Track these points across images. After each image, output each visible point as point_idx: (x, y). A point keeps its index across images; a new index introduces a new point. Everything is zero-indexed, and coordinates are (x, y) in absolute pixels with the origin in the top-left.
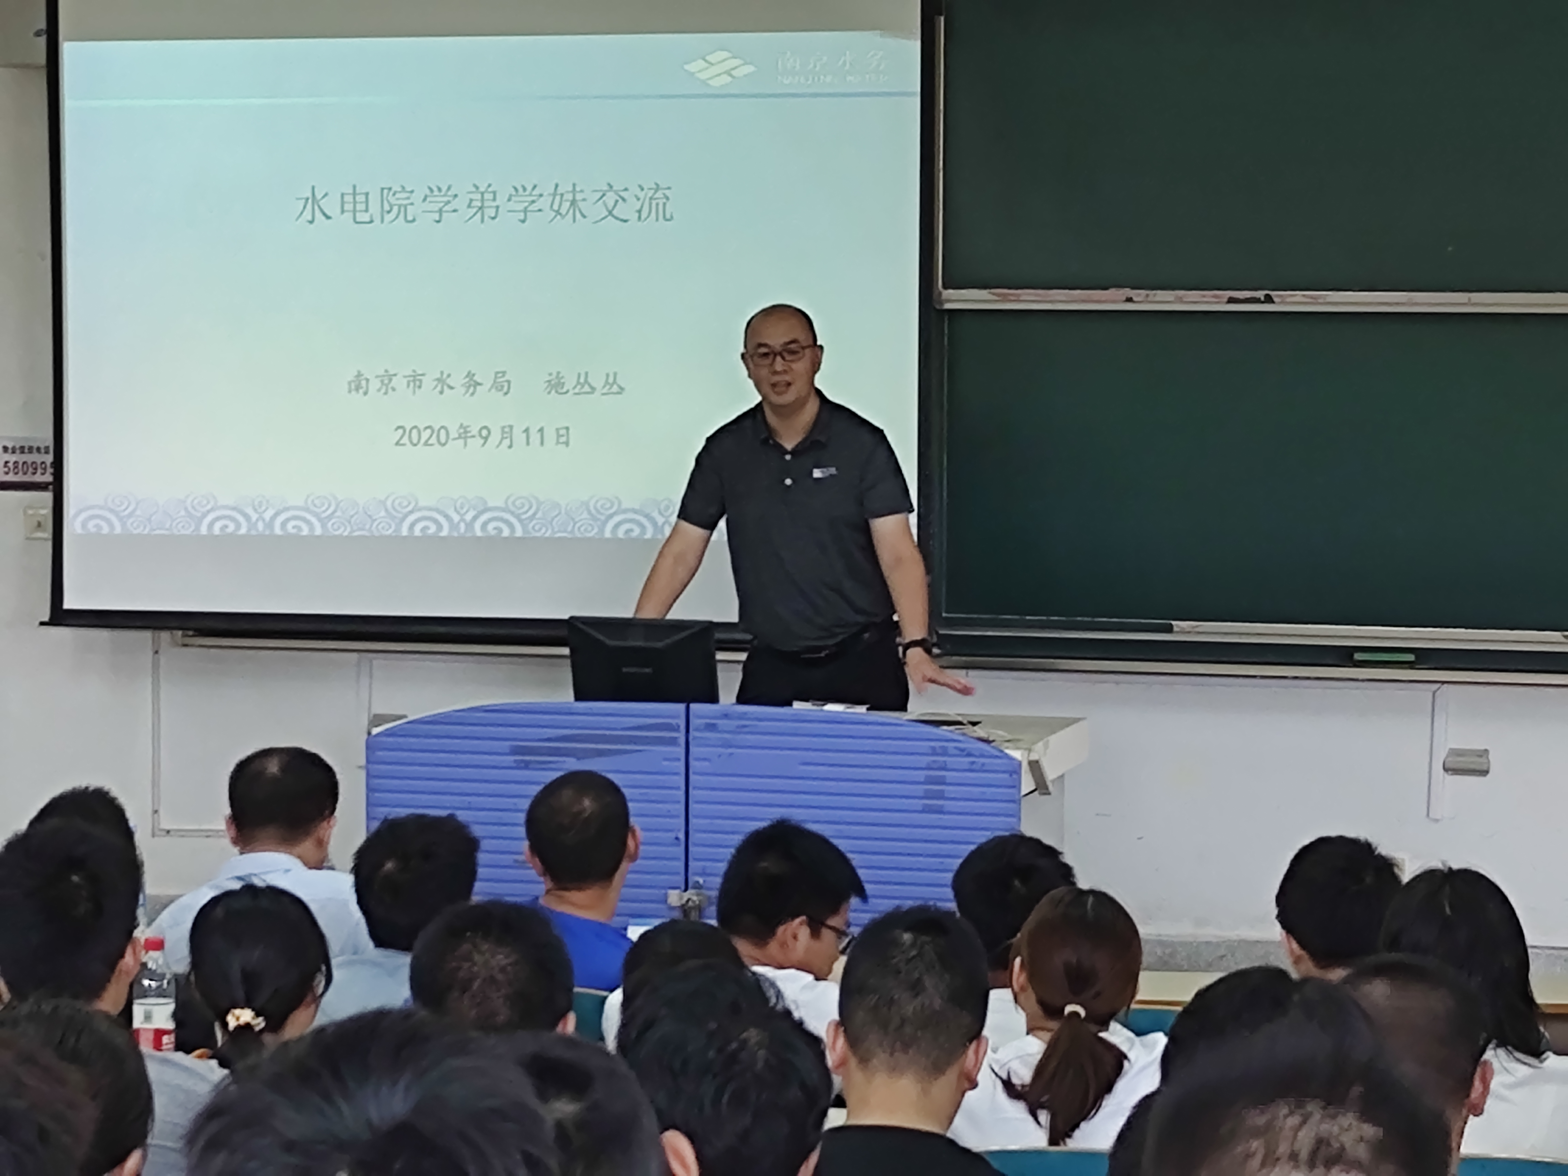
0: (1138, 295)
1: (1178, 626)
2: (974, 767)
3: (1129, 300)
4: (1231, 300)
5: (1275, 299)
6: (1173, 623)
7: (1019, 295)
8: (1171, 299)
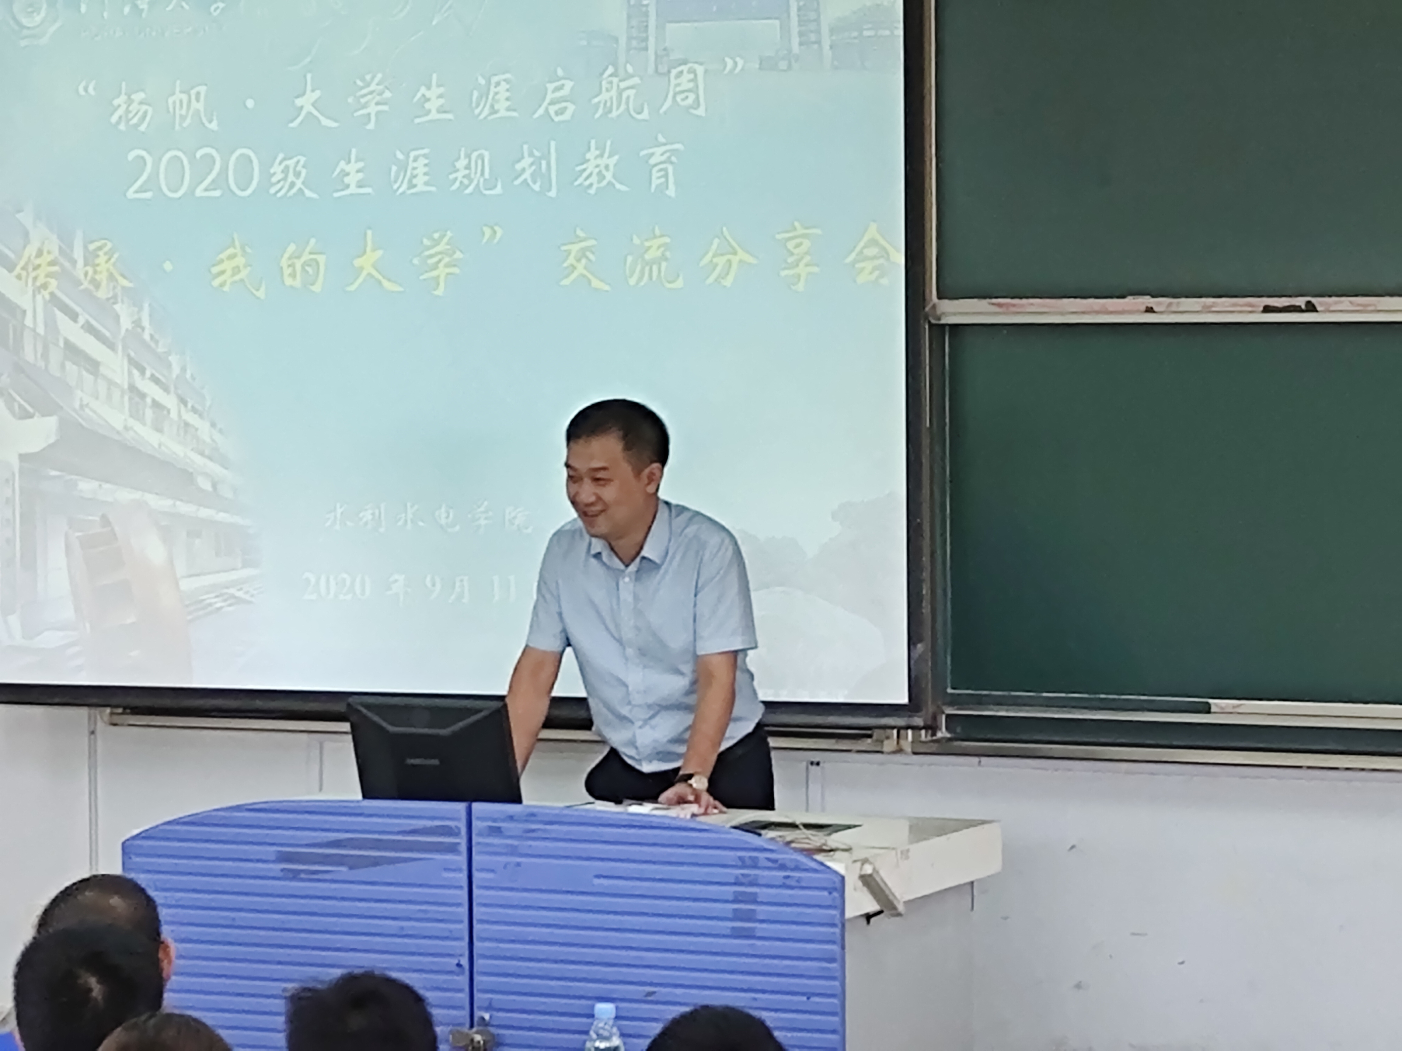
0: (1159, 303)
1: (1216, 704)
2: (788, 882)
3: (1150, 310)
4: (1267, 309)
5: (1319, 308)
6: (1211, 701)
7: (1022, 306)
8: (1198, 308)
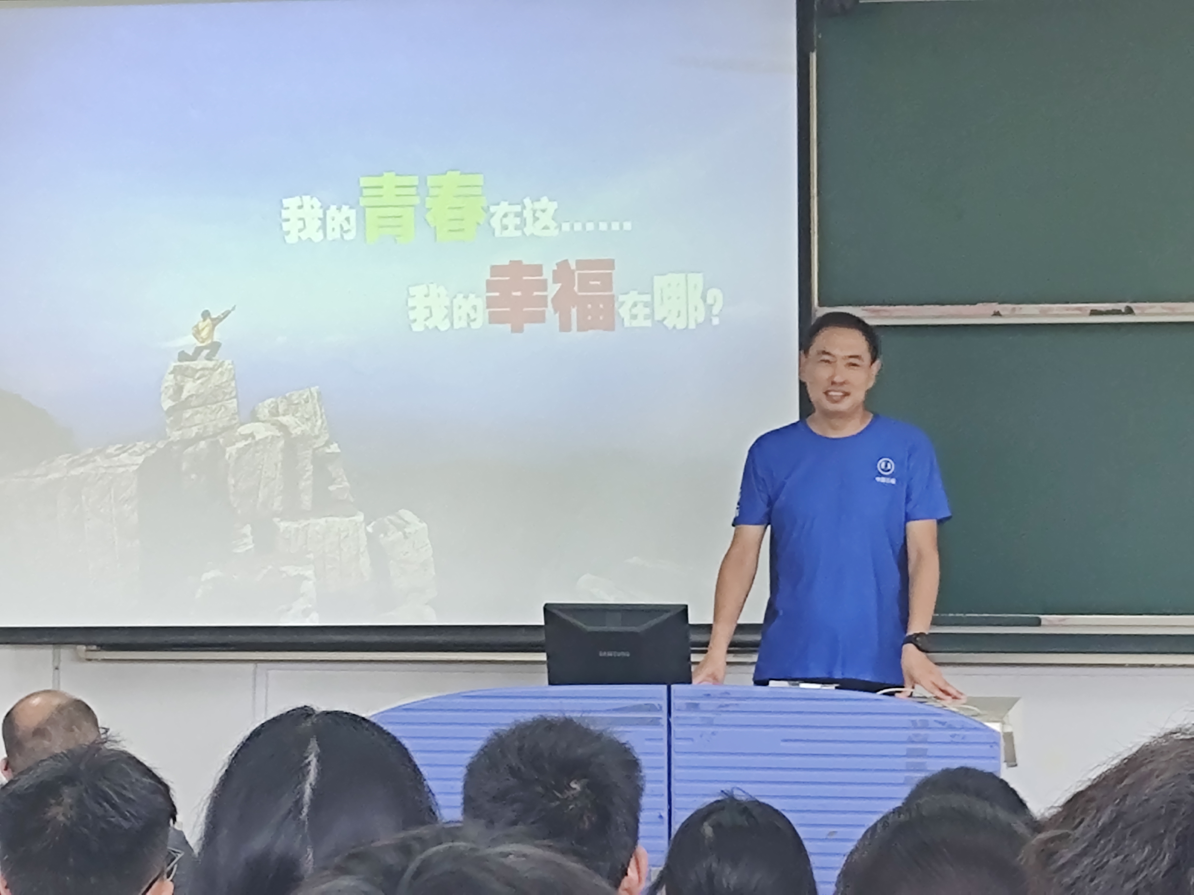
0: (1005, 308)
1: (1046, 619)
2: (955, 740)
3: (997, 314)
4: (1094, 313)
5: (1135, 311)
6: (1041, 616)
8: (1037, 312)
